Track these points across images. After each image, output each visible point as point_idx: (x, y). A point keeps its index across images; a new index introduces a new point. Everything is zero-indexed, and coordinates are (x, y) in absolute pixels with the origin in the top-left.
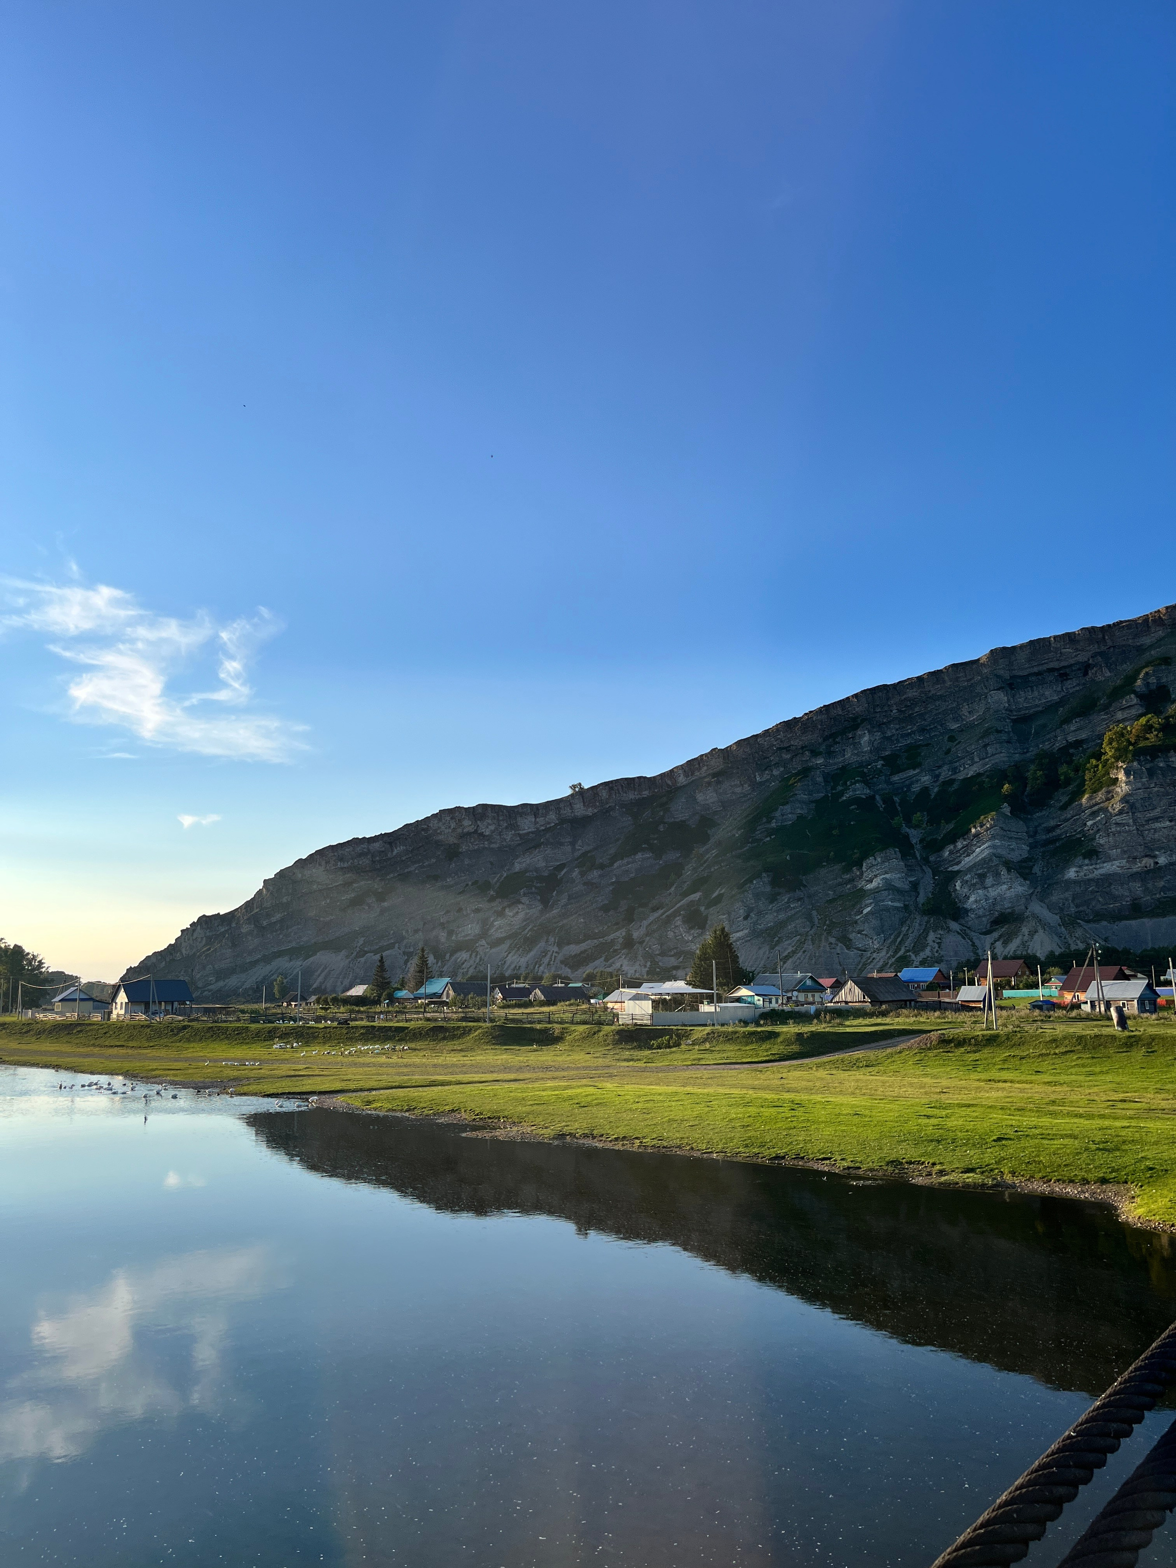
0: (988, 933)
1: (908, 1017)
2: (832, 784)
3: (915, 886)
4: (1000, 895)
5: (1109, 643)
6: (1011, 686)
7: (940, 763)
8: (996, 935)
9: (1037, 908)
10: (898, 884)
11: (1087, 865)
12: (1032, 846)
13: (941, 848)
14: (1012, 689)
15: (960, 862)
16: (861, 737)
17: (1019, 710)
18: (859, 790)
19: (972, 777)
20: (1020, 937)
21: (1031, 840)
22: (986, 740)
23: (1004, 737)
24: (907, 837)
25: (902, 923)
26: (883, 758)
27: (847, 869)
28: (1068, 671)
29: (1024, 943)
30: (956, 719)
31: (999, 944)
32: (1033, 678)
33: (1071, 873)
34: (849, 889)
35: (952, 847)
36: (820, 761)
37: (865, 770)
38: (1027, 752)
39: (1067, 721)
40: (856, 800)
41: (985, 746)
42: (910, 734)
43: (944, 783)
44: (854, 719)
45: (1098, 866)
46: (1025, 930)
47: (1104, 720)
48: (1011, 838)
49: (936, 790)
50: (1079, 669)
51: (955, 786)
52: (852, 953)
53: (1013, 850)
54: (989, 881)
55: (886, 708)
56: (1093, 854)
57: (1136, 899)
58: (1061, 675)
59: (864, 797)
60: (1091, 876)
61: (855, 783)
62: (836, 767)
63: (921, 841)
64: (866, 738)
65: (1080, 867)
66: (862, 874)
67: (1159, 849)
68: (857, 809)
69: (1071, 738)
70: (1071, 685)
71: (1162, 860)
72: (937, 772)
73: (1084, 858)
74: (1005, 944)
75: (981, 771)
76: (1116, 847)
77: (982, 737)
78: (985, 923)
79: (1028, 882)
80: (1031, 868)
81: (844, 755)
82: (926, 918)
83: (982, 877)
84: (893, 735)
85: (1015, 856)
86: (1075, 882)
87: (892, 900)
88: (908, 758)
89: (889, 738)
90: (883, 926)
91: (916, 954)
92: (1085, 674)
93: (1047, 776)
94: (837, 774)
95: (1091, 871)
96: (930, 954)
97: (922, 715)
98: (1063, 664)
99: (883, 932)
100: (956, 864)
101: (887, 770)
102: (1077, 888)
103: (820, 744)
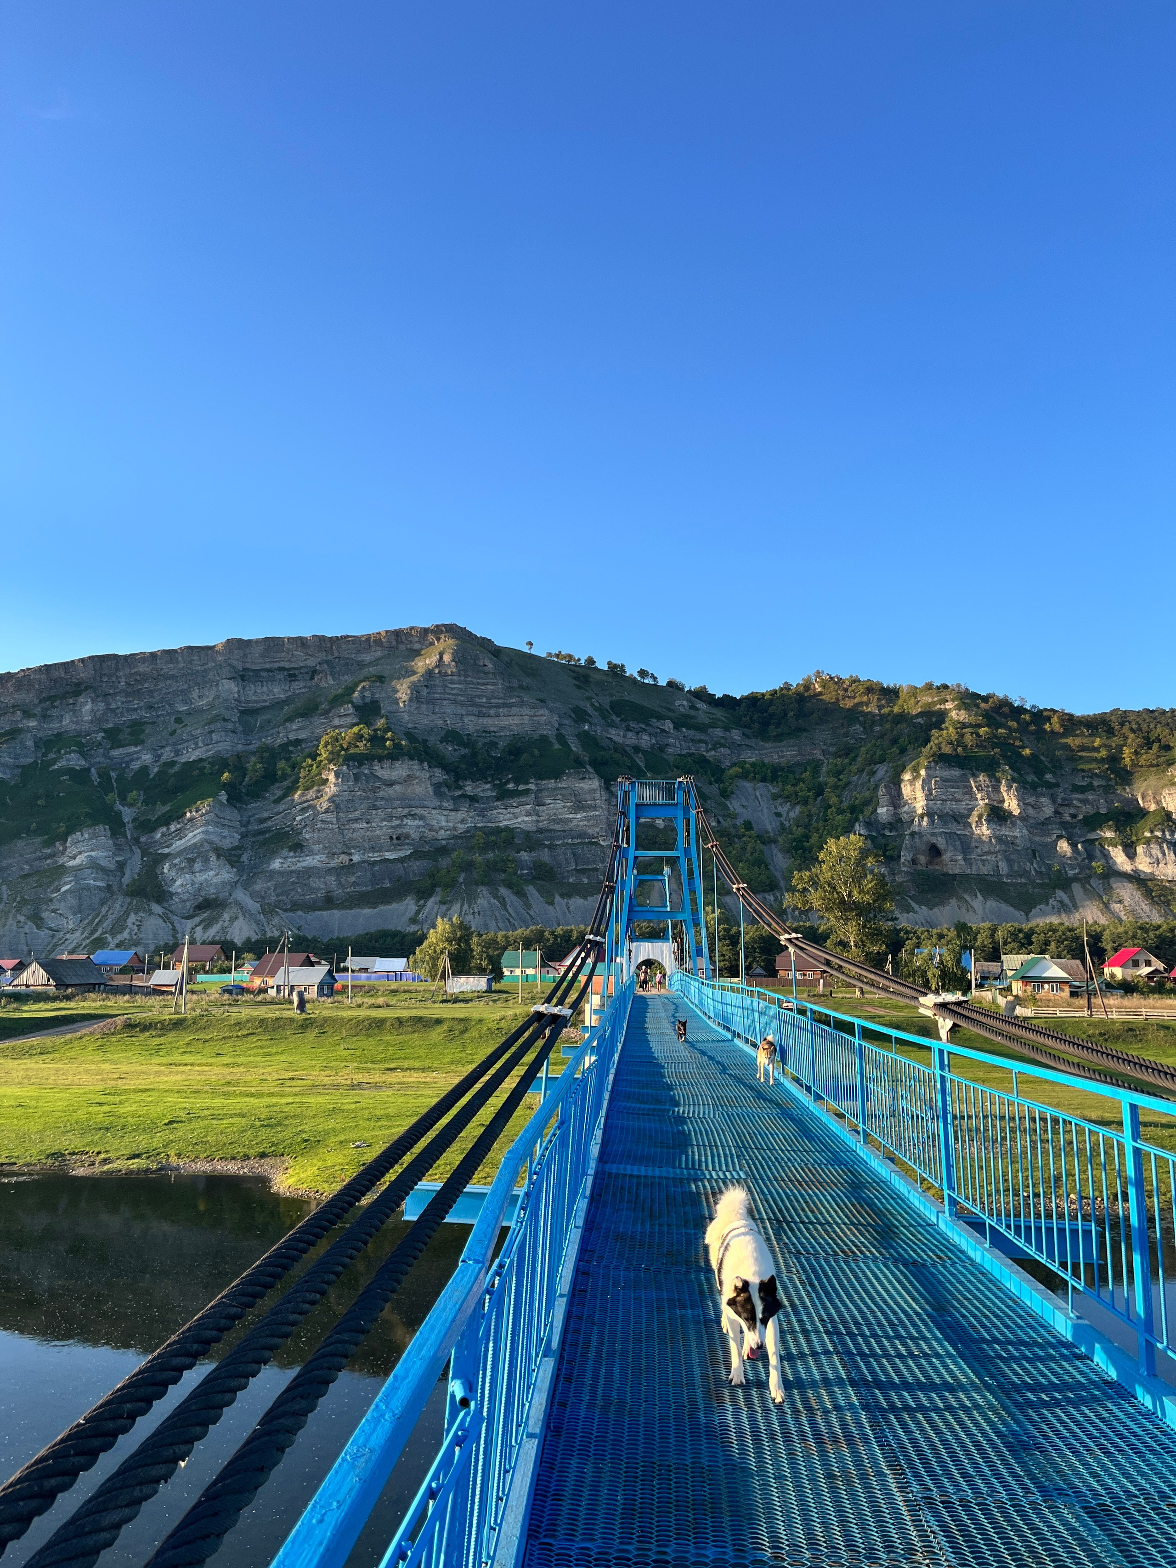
0: (189, 917)
1: (94, 1001)
2: (44, 750)
3: (121, 866)
4: (206, 880)
5: (336, 654)
6: (243, 678)
7: (164, 743)
8: (197, 920)
9: (240, 895)
10: (103, 863)
11: (292, 857)
12: (244, 836)
13: (154, 830)
14: (243, 680)
15: (171, 845)
16: (83, 704)
17: (248, 702)
18: (74, 760)
19: (194, 761)
20: (221, 923)
21: (243, 829)
22: (212, 727)
23: (230, 726)
24: (119, 814)
25: (103, 903)
26: (105, 731)
27: (49, 843)
28: (297, 672)
29: (223, 930)
30: (185, 702)
31: (199, 928)
32: (264, 674)
33: (276, 864)
34: (48, 865)
35: (165, 829)
36: (33, 723)
37: (83, 741)
38: (250, 744)
39: (290, 719)
40: (70, 771)
41: (211, 732)
42: (135, 710)
43: (165, 764)
44: (78, 685)
45: (301, 859)
46: (226, 916)
47: (323, 723)
48: (224, 825)
49: (156, 770)
50: (307, 673)
51: (176, 768)
52: (44, 933)
53: (225, 837)
54: (197, 866)
55: (114, 679)
56: (298, 847)
57: (329, 892)
58: (290, 675)
59: (78, 768)
60: (293, 868)
61: (70, 753)
62: (50, 733)
63: (134, 820)
64: (88, 707)
65: (285, 858)
66: (65, 849)
67: (354, 847)
68: (68, 780)
69: (292, 737)
70: (298, 687)
71: (356, 858)
72: (159, 752)
73: (290, 851)
74: (205, 929)
75: (204, 757)
76: (319, 843)
77: (209, 724)
78: (188, 907)
79: (235, 870)
80: (240, 856)
81: (61, 722)
82: (129, 900)
83: (192, 861)
84: (119, 708)
85: (227, 844)
86: (279, 872)
87: (95, 879)
88: (131, 734)
89: (113, 711)
90: (81, 905)
91: (114, 936)
92: (312, 678)
93: (265, 769)
94: (50, 741)
95: (295, 864)
96: (128, 937)
97: (150, 692)
98: (293, 665)
99: (80, 912)
100: (167, 847)
101: (107, 744)
102: (280, 879)
103: (35, 705)
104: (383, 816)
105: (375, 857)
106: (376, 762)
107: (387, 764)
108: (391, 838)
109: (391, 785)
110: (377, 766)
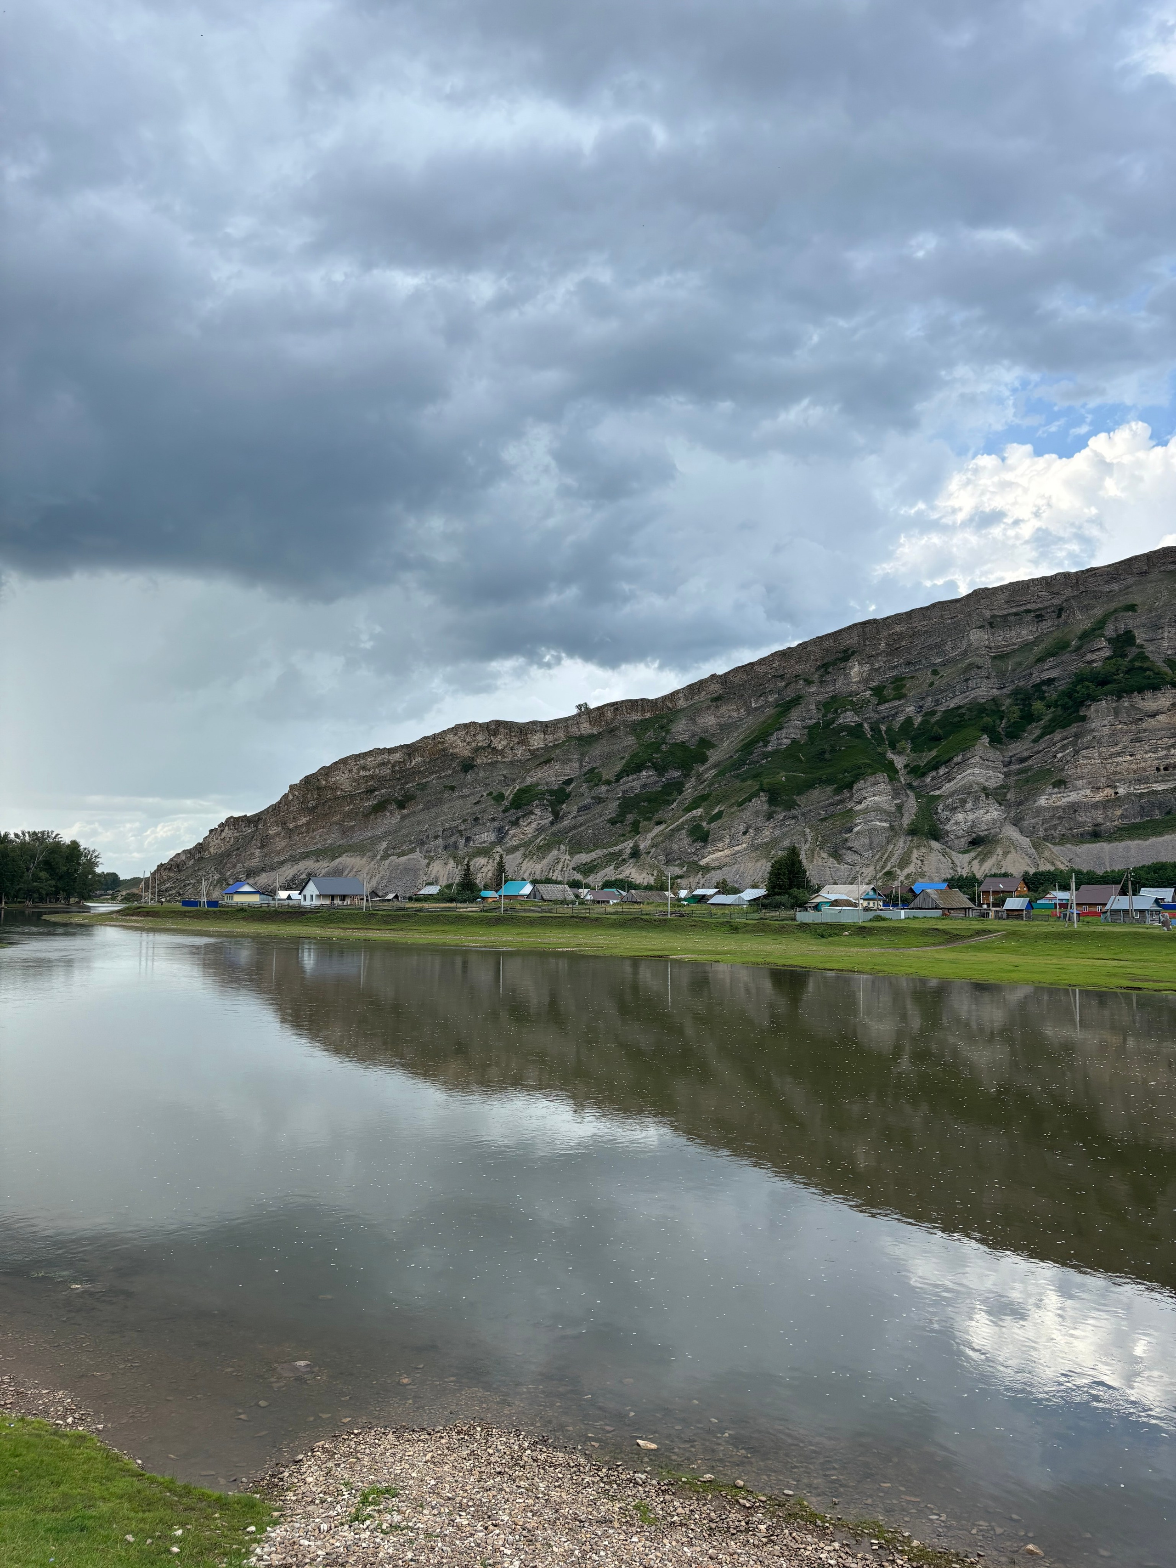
0: (965, 852)
2: (823, 711)
3: (899, 807)
4: (977, 818)
5: (1082, 589)
6: (991, 625)
7: (924, 695)
8: (973, 854)
9: (1011, 832)
10: (885, 806)
11: (1056, 793)
12: (1007, 775)
13: (924, 775)
14: (992, 627)
15: (941, 787)
16: (851, 668)
17: (998, 647)
18: (849, 718)
19: (953, 709)
20: (995, 856)
21: (1006, 769)
22: (967, 676)
23: (984, 673)
24: (892, 763)
25: (888, 843)
26: (871, 689)
27: (838, 791)
28: (1044, 612)
29: (998, 862)
30: (938, 655)
31: (976, 862)
32: (1012, 618)
33: (1042, 801)
34: (840, 809)
35: (934, 773)
36: (813, 689)
37: (854, 699)
38: (1004, 687)
39: (1040, 660)
40: (845, 728)
41: (967, 680)
42: (896, 667)
43: (926, 714)
44: (845, 651)
45: (1065, 795)
46: (1000, 851)
47: (1075, 660)
48: (989, 767)
49: (919, 720)
50: (1053, 612)
51: (938, 717)
52: (843, 867)
53: (990, 778)
54: (969, 806)
55: (875, 641)
56: (1060, 783)
57: (1096, 825)
58: (1037, 616)
59: (853, 724)
60: (1059, 804)
61: (845, 711)
62: (826, 696)
63: (906, 766)
65: (1050, 794)
66: (852, 796)
67: (1119, 781)
68: (847, 736)
69: (1046, 676)
70: (1046, 626)
71: (1122, 791)
72: (920, 704)
73: (1054, 787)
74: (982, 862)
75: (961, 703)
76: (1082, 778)
77: (964, 672)
78: (963, 843)
79: (1003, 807)
80: (1006, 794)
81: (835, 685)
82: (910, 838)
83: (963, 801)
84: (881, 667)
85: (992, 784)
86: (1045, 809)
87: (881, 820)
88: (894, 689)
89: (877, 670)
90: (871, 843)
91: (902, 869)
92: (1059, 616)
93: (1021, 710)
94: (828, 703)
95: (1059, 799)
96: (914, 871)
97: (908, 650)
98: (1039, 606)
99: (871, 849)
100: (938, 789)
101: (874, 700)
102: (1047, 814)
103: (812, 674)
104: (1147, 748)
105: (1142, 789)
106: (1136, 694)
107: (1148, 694)
108: (1158, 769)
109: (1154, 715)
110: (1137, 698)
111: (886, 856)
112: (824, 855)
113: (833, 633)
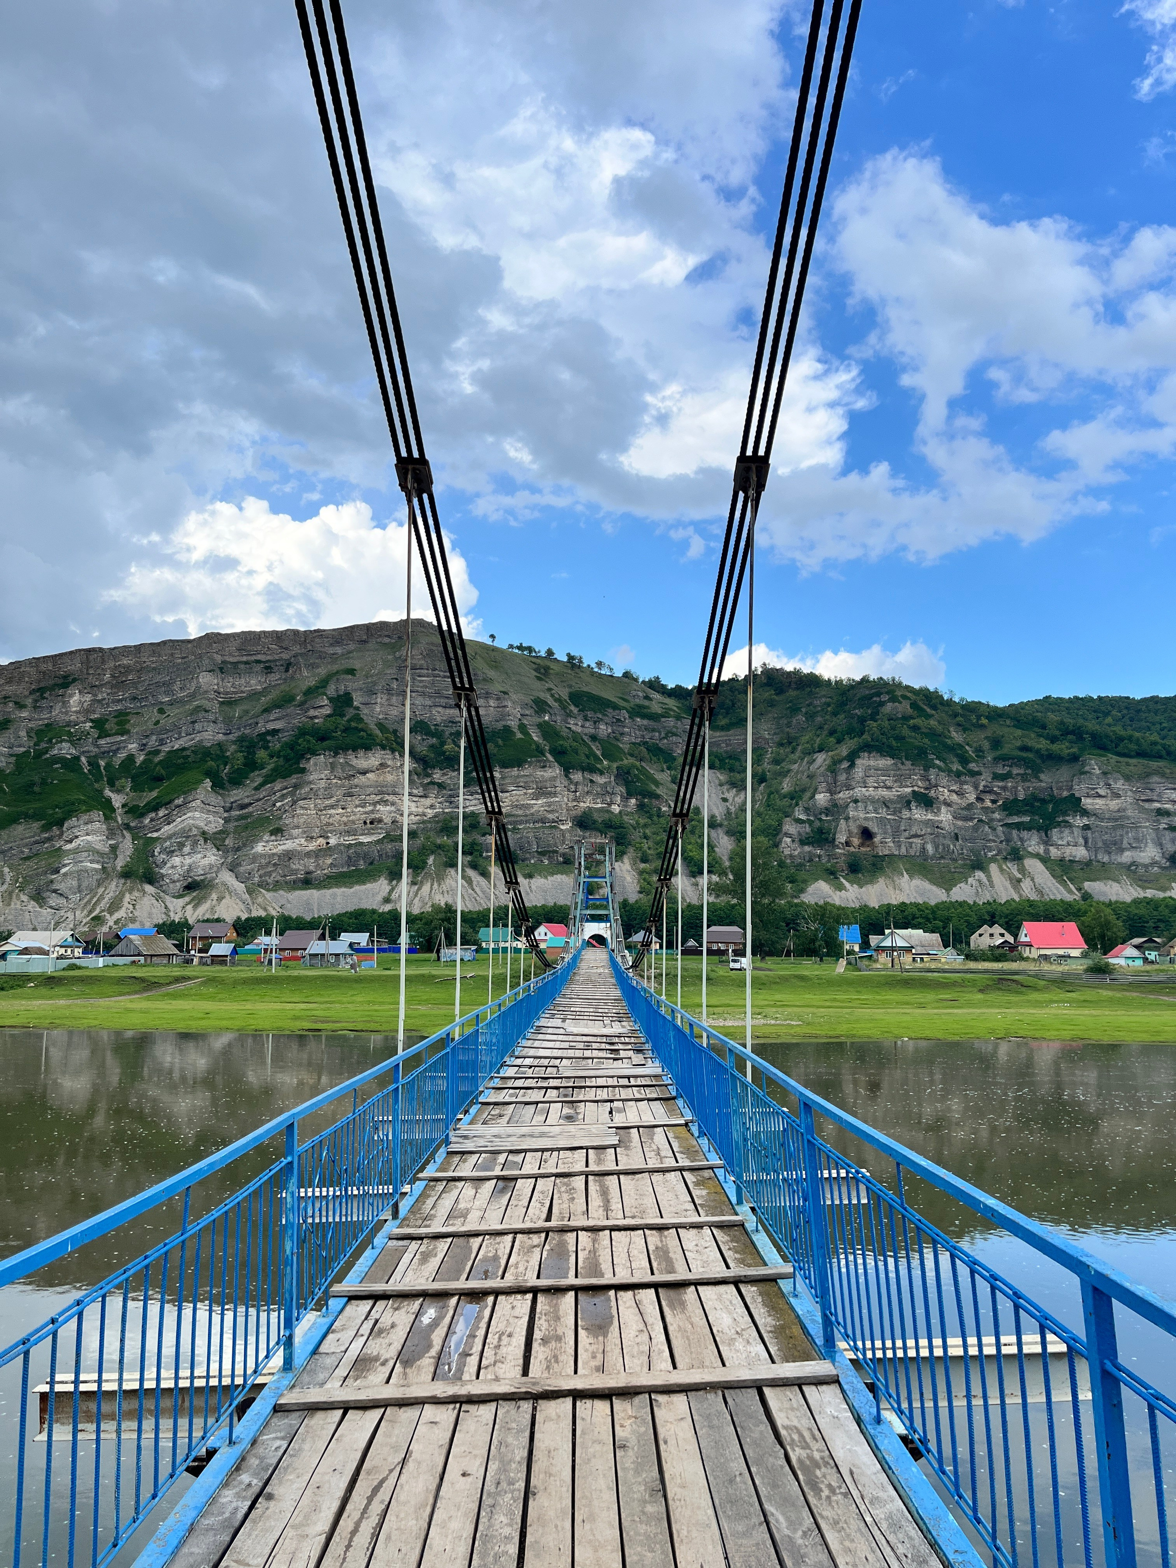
0: (180, 896)
2: (36, 740)
3: (114, 848)
4: (195, 863)
5: (309, 647)
6: (221, 670)
7: (148, 732)
8: (187, 899)
9: (227, 877)
10: (99, 846)
11: (273, 841)
12: (227, 820)
13: (143, 815)
14: (222, 673)
15: (159, 829)
16: (71, 696)
17: (227, 693)
18: (65, 750)
19: (178, 750)
20: (208, 903)
21: (226, 815)
22: (194, 718)
23: (211, 717)
24: (109, 801)
25: (99, 885)
26: (92, 721)
27: (46, 828)
28: (272, 664)
29: (212, 909)
30: (167, 693)
31: (189, 907)
32: (241, 667)
33: (259, 848)
34: (47, 848)
35: (153, 815)
36: (25, 714)
37: (73, 730)
38: (230, 733)
39: (266, 710)
40: (62, 759)
41: (193, 722)
42: (121, 700)
43: (150, 753)
44: (65, 677)
45: (282, 843)
46: (214, 896)
47: (298, 714)
48: (210, 811)
49: (142, 758)
50: (282, 665)
51: (161, 757)
52: (45, 912)
53: (210, 822)
54: (187, 849)
55: (99, 671)
56: (278, 831)
57: (307, 873)
58: (267, 668)
59: (69, 756)
60: (275, 851)
61: (61, 742)
62: (41, 723)
63: (123, 806)
64: (77, 697)
65: (267, 841)
66: (62, 834)
67: (331, 832)
68: (61, 768)
69: (271, 726)
70: (274, 679)
71: (333, 841)
72: (144, 741)
73: (272, 835)
74: (195, 907)
75: (187, 745)
76: (298, 827)
77: (191, 714)
78: (178, 887)
79: (221, 853)
80: (225, 839)
81: (51, 712)
82: (123, 881)
83: (181, 845)
84: (104, 699)
85: (211, 829)
86: (261, 855)
87: (92, 862)
88: (117, 724)
89: (99, 701)
90: (79, 886)
91: (111, 914)
92: (287, 670)
93: (245, 758)
94: (42, 730)
95: (276, 847)
96: (125, 915)
97: (135, 684)
98: (269, 658)
99: (80, 892)
100: (157, 831)
101: (95, 733)
102: (263, 861)
103: (26, 697)
104: (357, 803)
105: (350, 840)
106: (350, 752)
107: (361, 753)
108: (365, 823)
109: (364, 773)
110: (351, 756)
111: (95, 899)
112: (24, 898)
113: (52, 656)
